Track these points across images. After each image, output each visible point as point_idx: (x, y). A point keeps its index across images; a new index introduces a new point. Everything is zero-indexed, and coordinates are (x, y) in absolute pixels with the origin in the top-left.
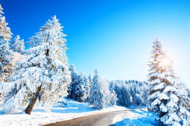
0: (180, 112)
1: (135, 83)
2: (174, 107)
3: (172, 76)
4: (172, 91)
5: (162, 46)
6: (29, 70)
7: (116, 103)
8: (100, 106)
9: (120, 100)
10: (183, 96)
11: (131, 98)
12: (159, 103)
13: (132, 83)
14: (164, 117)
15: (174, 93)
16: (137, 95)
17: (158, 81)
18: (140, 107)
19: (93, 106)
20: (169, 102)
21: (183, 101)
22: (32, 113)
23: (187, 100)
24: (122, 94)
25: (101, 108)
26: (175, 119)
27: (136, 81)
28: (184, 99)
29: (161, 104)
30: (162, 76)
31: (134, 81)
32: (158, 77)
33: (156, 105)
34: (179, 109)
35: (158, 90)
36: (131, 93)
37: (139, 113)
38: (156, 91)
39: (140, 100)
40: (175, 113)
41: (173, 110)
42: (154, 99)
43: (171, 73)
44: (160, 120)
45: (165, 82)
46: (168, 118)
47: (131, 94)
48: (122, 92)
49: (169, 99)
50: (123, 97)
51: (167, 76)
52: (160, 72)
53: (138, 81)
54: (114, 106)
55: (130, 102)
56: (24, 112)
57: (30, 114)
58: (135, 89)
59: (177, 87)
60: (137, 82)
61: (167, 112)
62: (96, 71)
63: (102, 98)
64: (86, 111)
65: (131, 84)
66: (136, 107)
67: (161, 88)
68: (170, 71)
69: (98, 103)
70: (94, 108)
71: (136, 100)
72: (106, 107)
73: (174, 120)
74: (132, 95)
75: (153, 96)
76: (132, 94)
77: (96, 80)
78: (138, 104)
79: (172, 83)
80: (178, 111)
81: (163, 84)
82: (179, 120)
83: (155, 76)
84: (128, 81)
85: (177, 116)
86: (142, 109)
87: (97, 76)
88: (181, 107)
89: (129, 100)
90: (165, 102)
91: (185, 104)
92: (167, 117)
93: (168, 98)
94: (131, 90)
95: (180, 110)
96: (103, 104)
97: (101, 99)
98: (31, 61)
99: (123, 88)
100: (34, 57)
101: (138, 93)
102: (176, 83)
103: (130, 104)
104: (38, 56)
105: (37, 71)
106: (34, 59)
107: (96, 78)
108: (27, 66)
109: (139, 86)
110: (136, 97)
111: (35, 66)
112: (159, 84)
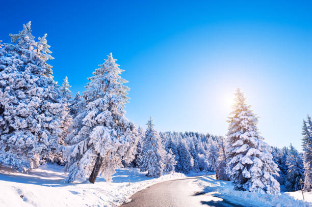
0: (264, 177)
1: (195, 137)
2: (258, 172)
3: (255, 137)
4: (255, 154)
5: (245, 99)
6: (96, 130)
7: (174, 168)
8: (158, 172)
9: (178, 163)
10: (267, 160)
11: (192, 160)
12: (242, 168)
13: (191, 137)
14: (247, 183)
15: (258, 156)
16: (200, 156)
17: (240, 142)
19: (147, 172)
20: (253, 167)
21: (268, 166)
22: (95, 183)
23: (272, 164)
24: (179, 154)
25: (158, 175)
26: (259, 185)
27: (196, 134)
28: (269, 164)
29: (244, 168)
30: (245, 136)
31: (192, 134)
32: (240, 137)
33: (238, 170)
34: (263, 174)
35: (240, 153)
38: (238, 154)
39: (205, 164)
40: (259, 178)
41: (257, 175)
43: (254, 132)
44: (242, 187)
45: (248, 144)
46: (252, 185)
48: (179, 151)
49: (253, 164)
50: (180, 159)
51: (251, 136)
52: (242, 131)
53: (199, 133)
54: (172, 172)
55: (190, 167)
56: (88, 181)
57: (94, 183)
58: (196, 146)
59: (261, 150)
60: (197, 136)
61: (250, 179)
62: (150, 123)
63: (160, 161)
64: (141, 180)
66: (199, 174)
67: (243, 151)
68: (253, 130)
69: (154, 169)
70: (148, 176)
71: (199, 163)
72: (163, 175)
73: (257, 187)
74: (192, 155)
75: (234, 159)
76: (193, 153)
77: (151, 136)
78: (201, 169)
79: (256, 145)
80: (262, 177)
81: (245, 146)
82: (263, 186)
83: (237, 136)
84: (184, 133)
85: (261, 183)
87: (151, 130)
88: (265, 172)
89: (189, 163)
90: (248, 166)
91: (269, 168)
92: (250, 184)
93: (252, 162)
94: (191, 148)
95: (264, 176)
96: (160, 170)
97: (158, 162)
98: (96, 119)
99: (181, 145)
100: (98, 113)
101: (201, 153)
102: (260, 145)
103: (190, 169)
104: (101, 111)
105: (106, 132)
106: (99, 116)
107: (150, 132)
108: (90, 125)
109: (202, 142)
110: (198, 159)
111: (99, 124)
112: (241, 146)
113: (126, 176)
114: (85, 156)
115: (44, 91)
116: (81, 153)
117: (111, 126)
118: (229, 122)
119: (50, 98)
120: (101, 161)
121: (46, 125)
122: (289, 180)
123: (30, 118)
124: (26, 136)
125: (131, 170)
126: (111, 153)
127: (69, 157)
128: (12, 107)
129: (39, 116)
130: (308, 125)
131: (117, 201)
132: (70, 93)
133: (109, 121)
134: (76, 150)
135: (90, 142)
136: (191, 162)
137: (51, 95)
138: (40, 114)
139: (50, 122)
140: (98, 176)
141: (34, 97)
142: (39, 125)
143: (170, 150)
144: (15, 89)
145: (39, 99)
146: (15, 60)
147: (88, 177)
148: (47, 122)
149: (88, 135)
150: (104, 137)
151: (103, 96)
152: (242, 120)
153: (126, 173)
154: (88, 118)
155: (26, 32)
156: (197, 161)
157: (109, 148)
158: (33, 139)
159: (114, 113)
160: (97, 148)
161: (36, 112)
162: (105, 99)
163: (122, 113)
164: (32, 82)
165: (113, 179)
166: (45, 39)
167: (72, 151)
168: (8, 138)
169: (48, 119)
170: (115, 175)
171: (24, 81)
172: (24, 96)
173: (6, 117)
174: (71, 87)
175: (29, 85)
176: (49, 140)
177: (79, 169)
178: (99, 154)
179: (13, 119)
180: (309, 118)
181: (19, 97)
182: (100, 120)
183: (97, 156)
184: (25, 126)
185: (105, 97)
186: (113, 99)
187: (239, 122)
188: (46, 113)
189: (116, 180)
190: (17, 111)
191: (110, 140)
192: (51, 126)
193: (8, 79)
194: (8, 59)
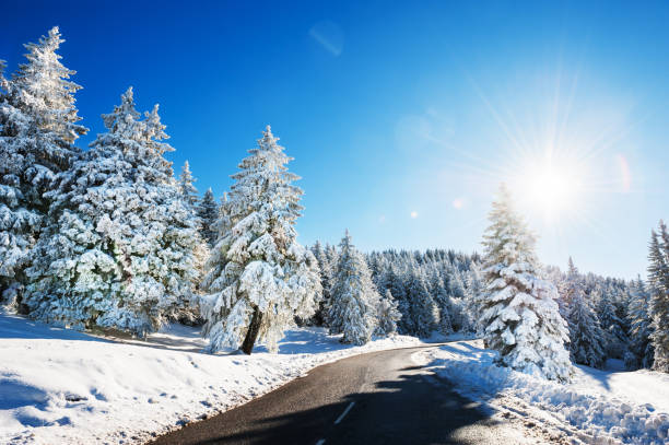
0: (540, 344)
1: (447, 262)
2: (530, 334)
3: (529, 272)
4: (527, 303)
6: (250, 269)
7: (395, 326)
8: (361, 335)
9: (404, 317)
11: (436, 311)
12: (501, 328)
13: (437, 260)
14: (510, 354)
15: (531, 307)
16: (454, 301)
17: (502, 283)
18: (462, 336)
19: (342, 335)
20: (521, 326)
21: (548, 324)
24: (408, 298)
25: (363, 341)
26: (530, 357)
27: (450, 254)
29: (505, 328)
30: (509, 272)
31: (442, 253)
32: (501, 274)
33: (495, 332)
34: (540, 338)
35: (500, 301)
36: (436, 295)
37: (461, 352)
38: (497, 303)
39: (464, 317)
40: (532, 346)
41: (528, 340)
42: (493, 319)
43: (527, 264)
44: (503, 360)
45: (515, 285)
46: (517, 357)
47: (436, 299)
48: (408, 292)
49: (521, 320)
50: (410, 308)
51: (520, 272)
52: (505, 262)
53: (456, 252)
54: (391, 335)
55: (432, 323)
56: (241, 351)
57: (250, 354)
58: (447, 281)
59: (537, 295)
60: (452, 258)
61: (515, 345)
62: (345, 243)
63: (365, 315)
64: (330, 350)
65: (435, 264)
66: (451, 337)
67: (505, 298)
68: (526, 261)
69: (354, 328)
70: (344, 343)
71: (451, 316)
72: (374, 340)
73: (527, 360)
74: (438, 301)
75: (489, 313)
76: (438, 297)
77: (349, 268)
78: (456, 328)
79: (529, 286)
80: (536, 343)
81: (509, 288)
82: (537, 359)
83: (496, 271)
84: (423, 252)
85: (534, 353)
86: (467, 342)
87: (348, 257)
88: (543, 335)
89: (431, 316)
90: (512, 325)
92: (515, 355)
93: (518, 318)
94: (435, 284)
95: (541, 341)
96: (367, 330)
97: (362, 316)
98: (249, 249)
99: (413, 281)
100: (252, 240)
101: (457, 296)
102: (535, 288)
103: (433, 327)
104: (256, 236)
105: (265, 271)
106: (254, 244)
107: (346, 260)
108: (240, 259)
109: (461, 271)
110: (450, 308)
111: (253, 257)
112: (503, 289)
113: (303, 343)
114: (234, 311)
115: (167, 210)
116: (229, 306)
117: (274, 259)
118: (486, 244)
119: (175, 220)
120: (261, 318)
121: (175, 266)
122: (631, 349)
123: (151, 256)
124: (148, 285)
125: (312, 331)
126: (276, 305)
127: (210, 314)
128: (126, 241)
129: (163, 252)
130: (661, 241)
131: (289, 375)
132: (195, 192)
133: (270, 253)
134: (220, 303)
135: (242, 288)
136: (434, 314)
137: (177, 216)
138: (165, 248)
139: (179, 260)
140: (256, 344)
141: (154, 223)
142: (165, 267)
143: (388, 292)
144: (125, 213)
145: (161, 225)
146: (119, 164)
147: (239, 344)
148: (174, 260)
149: (237, 277)
150: (264, 279)
151: (258, 208)
152: (506, 241)
153: (303, 336)
154: (236, 248)
155: (126, 108)
156: (446, 312)
157: (273, 297)
158: (157, 288)
159: (278, 236)
160: (254, 298)
161: (159, 246)
162: (262, 214)
163: (291, 237)
164: (149, 199)
165: (280, 347)
166: (157, 115)
167: (215, 304)
168: (122, 288)
169: (177, 255)
170: (283, 341)
171: (138, 200)
172: (139, 222)
173: (117, 257)
174: (195, 180)
175: (145, 205)
176: (179, 288)
177: (226, 332)
178: (256, 308)
179: (128, 259)
180: (663, 227)
181: (132, 223)
182: (255, 252)
183: (252, 311)
184: (146, 269)
185: (262, 209)
186: (276, 213)
187: (501, 247)
188: (173, 246)
189: (285, 350)
190: (133, 247)
191: (273, 285)
192: (181, 266)
193: (114, 198)
194: (108, 161)
